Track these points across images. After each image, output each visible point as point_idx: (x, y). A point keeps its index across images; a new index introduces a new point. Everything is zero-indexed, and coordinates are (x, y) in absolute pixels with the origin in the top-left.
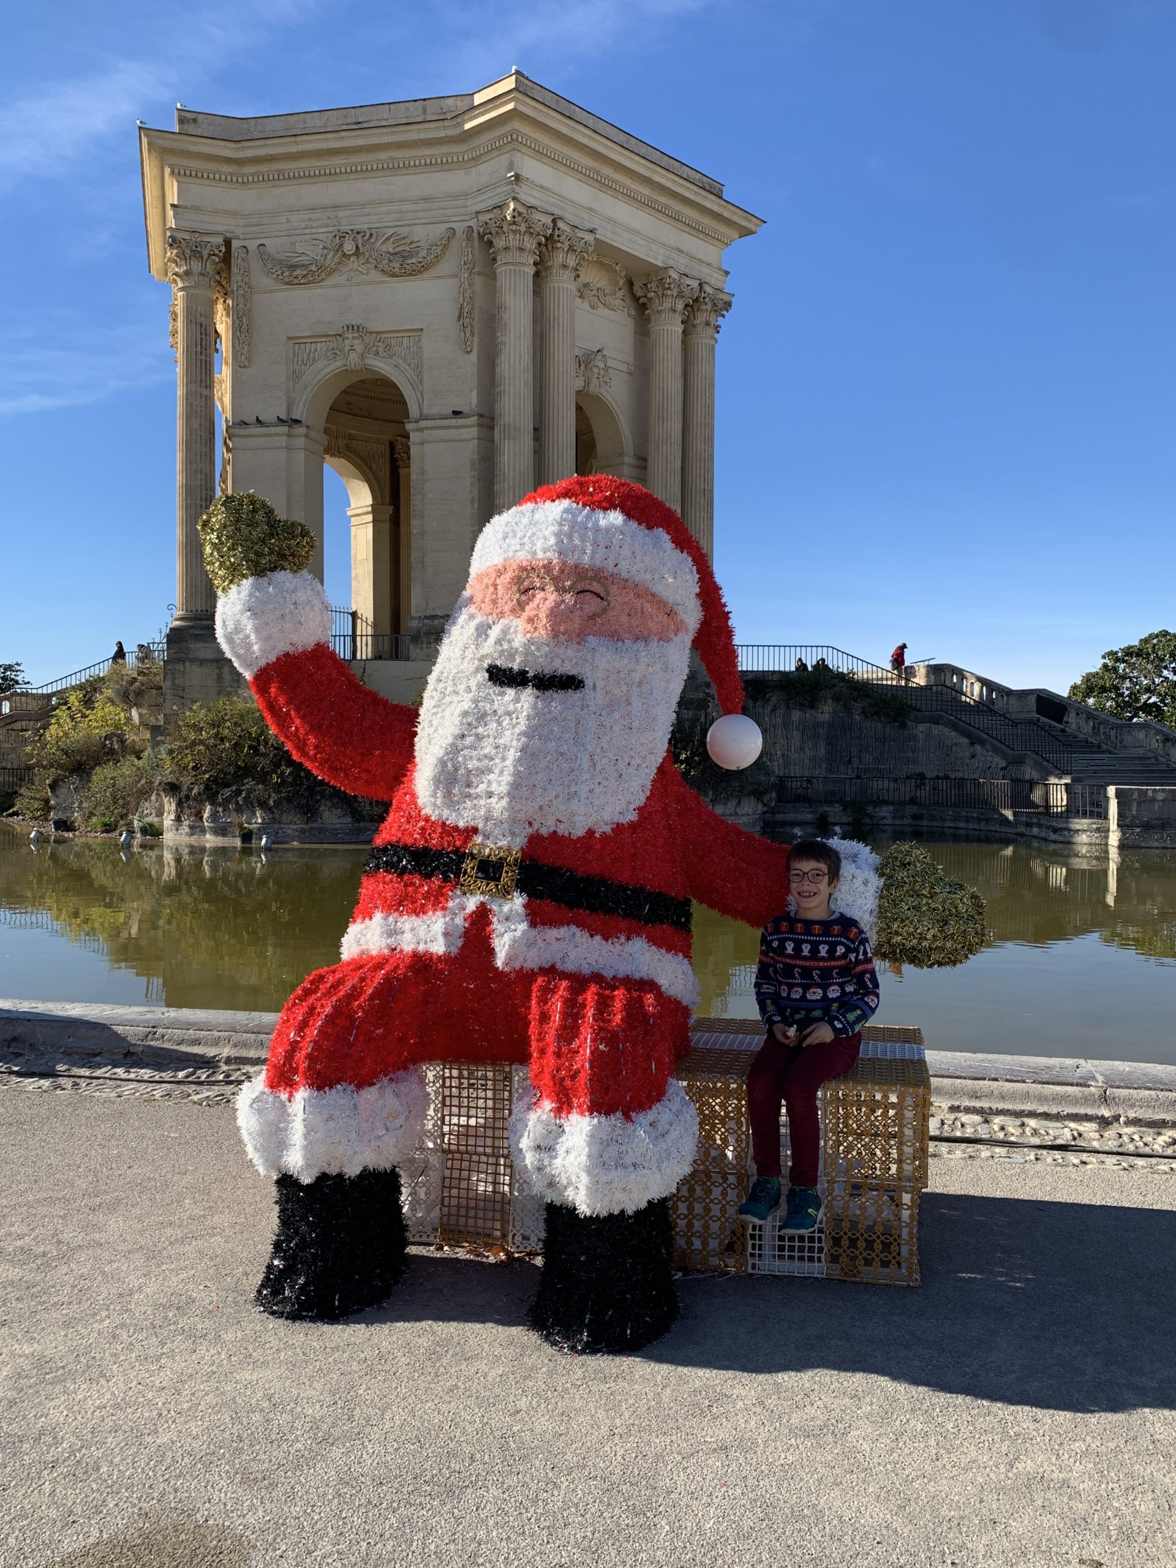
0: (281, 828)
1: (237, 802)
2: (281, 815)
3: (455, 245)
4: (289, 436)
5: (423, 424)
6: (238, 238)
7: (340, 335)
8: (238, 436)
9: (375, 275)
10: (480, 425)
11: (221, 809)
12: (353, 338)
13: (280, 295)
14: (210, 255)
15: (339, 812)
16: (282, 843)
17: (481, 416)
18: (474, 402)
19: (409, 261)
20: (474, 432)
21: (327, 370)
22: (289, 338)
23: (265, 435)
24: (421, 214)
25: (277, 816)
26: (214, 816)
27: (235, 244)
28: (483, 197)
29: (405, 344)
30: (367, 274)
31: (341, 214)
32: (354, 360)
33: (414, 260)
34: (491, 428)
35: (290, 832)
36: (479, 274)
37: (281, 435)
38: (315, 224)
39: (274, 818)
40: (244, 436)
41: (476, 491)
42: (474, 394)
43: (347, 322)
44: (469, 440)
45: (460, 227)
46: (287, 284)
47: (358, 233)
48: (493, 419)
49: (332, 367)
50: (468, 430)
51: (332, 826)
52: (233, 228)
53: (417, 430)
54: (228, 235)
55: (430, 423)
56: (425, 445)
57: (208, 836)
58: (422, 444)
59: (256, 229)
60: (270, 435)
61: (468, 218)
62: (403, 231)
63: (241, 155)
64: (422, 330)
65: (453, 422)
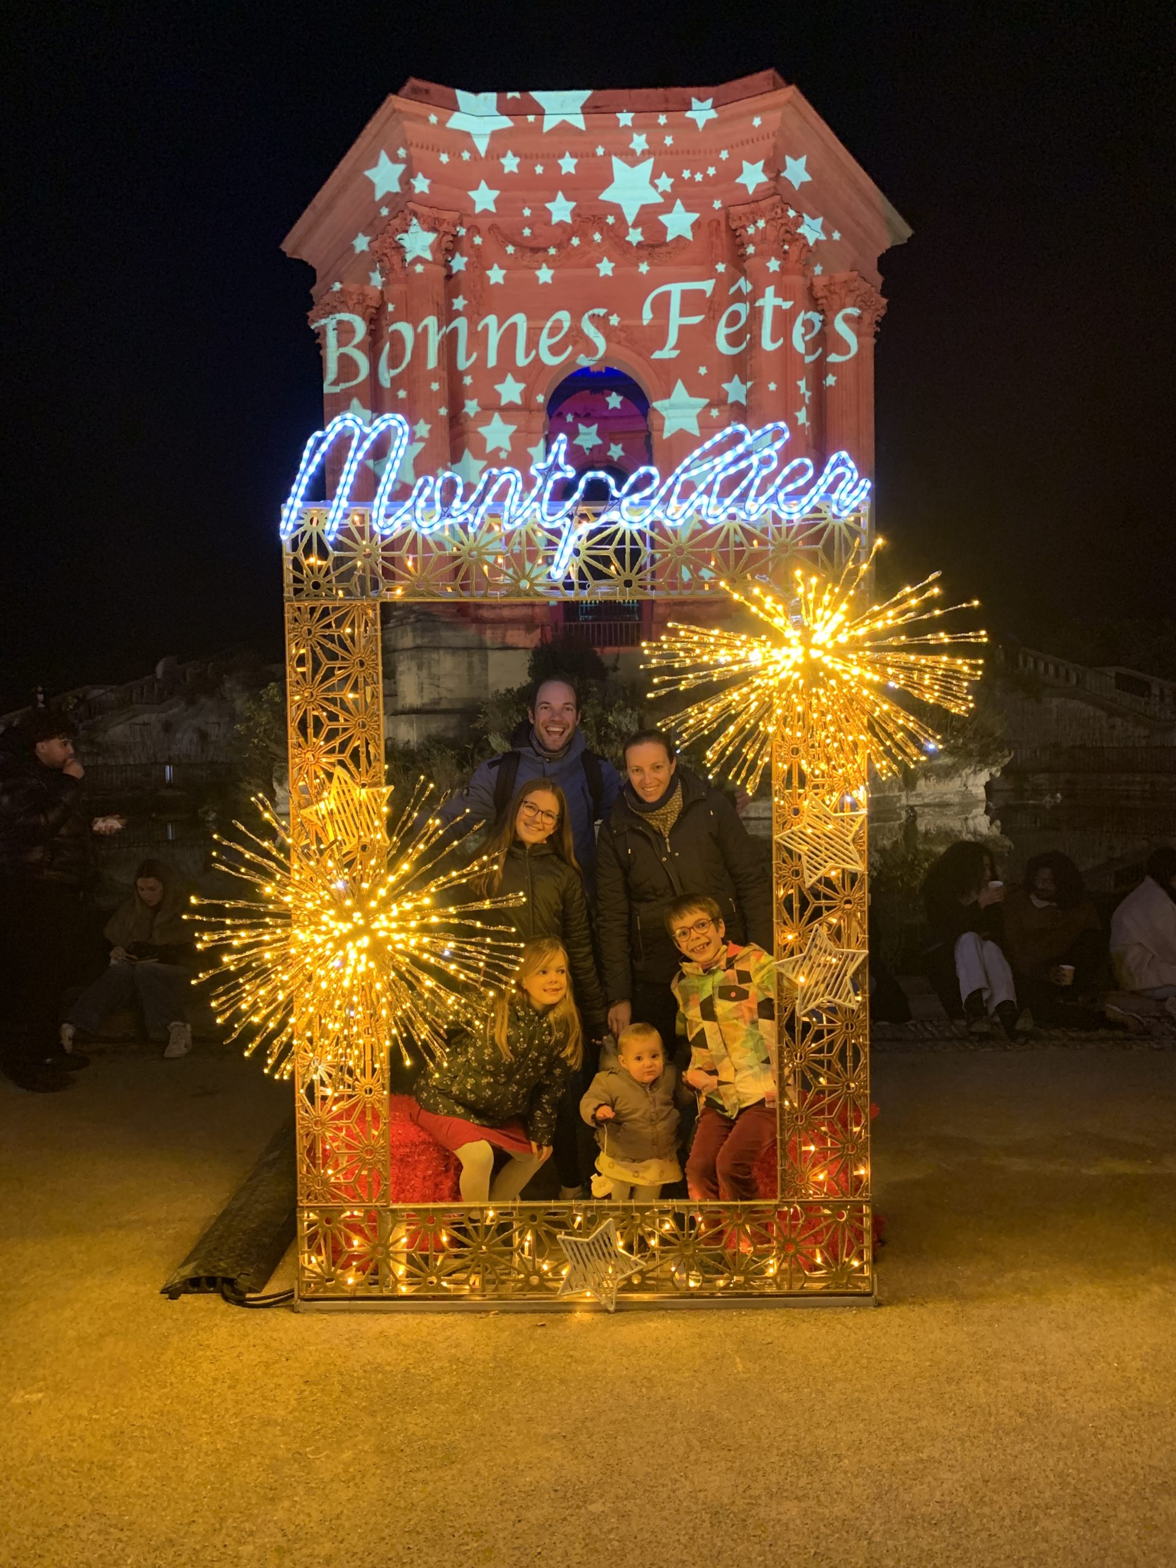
4: (528, 421)
14: (445, 232)
18: (723, 392)
52: (465, 206)
54: (462, 212)
65: (700, 412)
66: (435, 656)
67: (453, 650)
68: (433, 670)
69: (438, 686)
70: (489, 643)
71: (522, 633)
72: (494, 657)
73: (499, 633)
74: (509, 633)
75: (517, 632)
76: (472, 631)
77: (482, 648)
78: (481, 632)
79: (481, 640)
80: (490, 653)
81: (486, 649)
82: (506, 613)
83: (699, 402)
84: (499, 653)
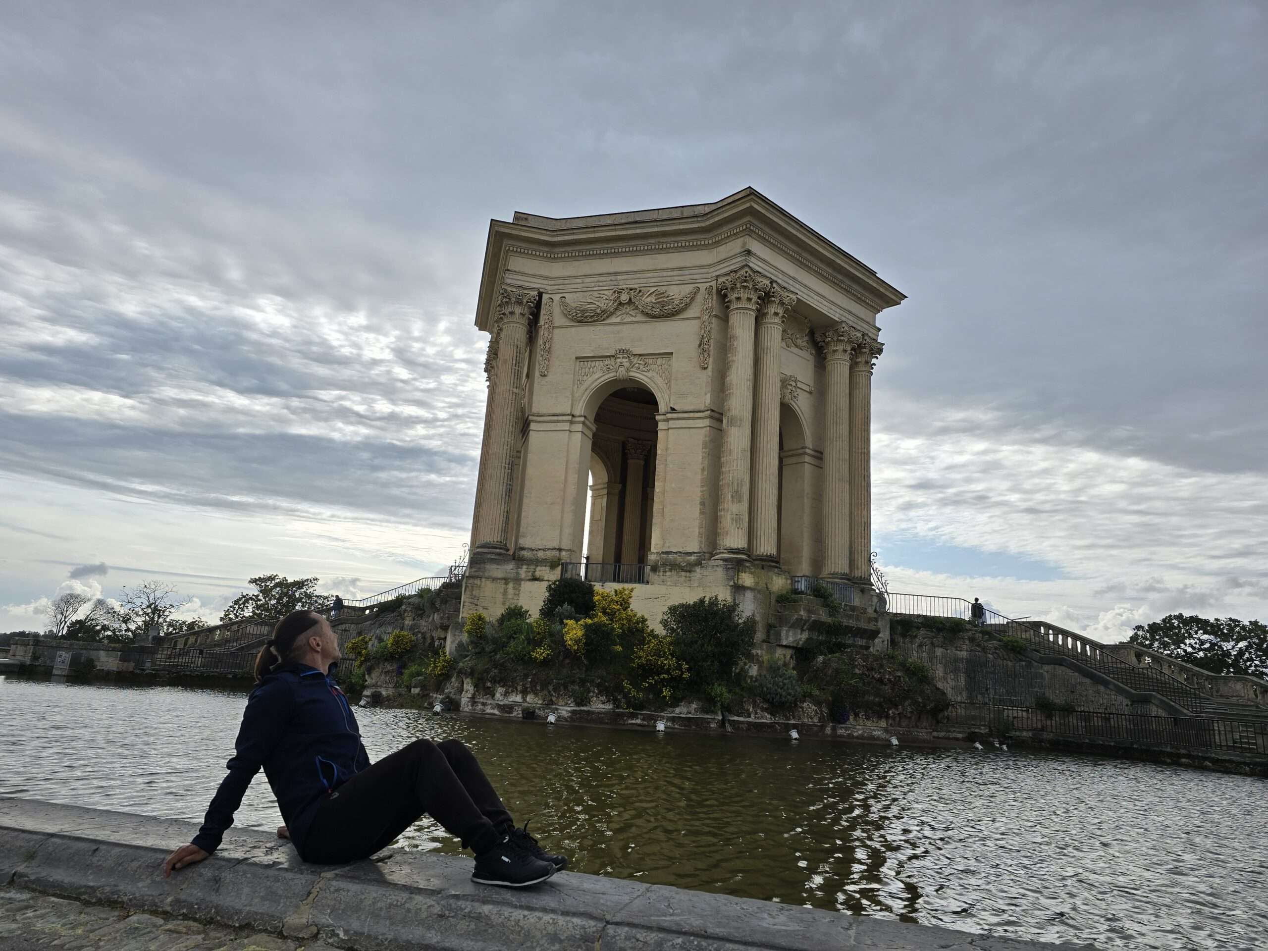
1: (524, 685)
3: (699, 298)
4: (571, 422)
5: (669, 416)
6: (547, 293)
7: (613, 356)
8: (535, 421)
9: (640, 318)
10: (711, 418)
11: (510, 690)
12: (623, 357)
13: (573, 329)
14: (528, 302)
17: (713, 411)
18: (708, 401)
19: (667, 308)
20: (707, 422)
21: (602, 379)
22: (577, 358)
23: (554, 421)
24: (676, 278)
26: (504, 696)
27: (545, 297)
28: (722, 266)
29: (659, 363)
30: (636, 316)
31: (620, 277)
32: (622, 373)
33: (670, 307)
34: (720, 421)
36: (716, 316)
37: (566, 421)
38: (601, 284)
39: (552, 700)
40: (539, 421)
41: (706, 462)
42: (708, 396)
43: (620, 348)
44: (702, 427)
45: (703, 287)
46: (579, 322)
47: (631, 289)
48: (722, 414)
49: (606, 377)
50: (702, 420)
52: (543, 286)
53: (664, 420)
54: (541, 290)
55: (676, 416)
56: (670, 431)
58: (667, 430)
59: (561, 287)
60: (558, 421)
61: (709, 280)
62: (662, 289)
63: (556, 239)
64: (672, 353)
65: (692, 415)
66: (478, 582)
67: (494, 579)
68: (474, 593)
69: (477, 605)
70: (523, 576)
71: (548, 568)
72: (527, 586)
73: (533, 567)
74: (539, 568)
75: (544, 568)
76: (510, 567)
77: (518, 580)
78: (518, 567)
79: (518, 573)
80: (523, 582)
81: (522, 580)
82: (540, 554)
83: (691, 408)
84: (529, 584)
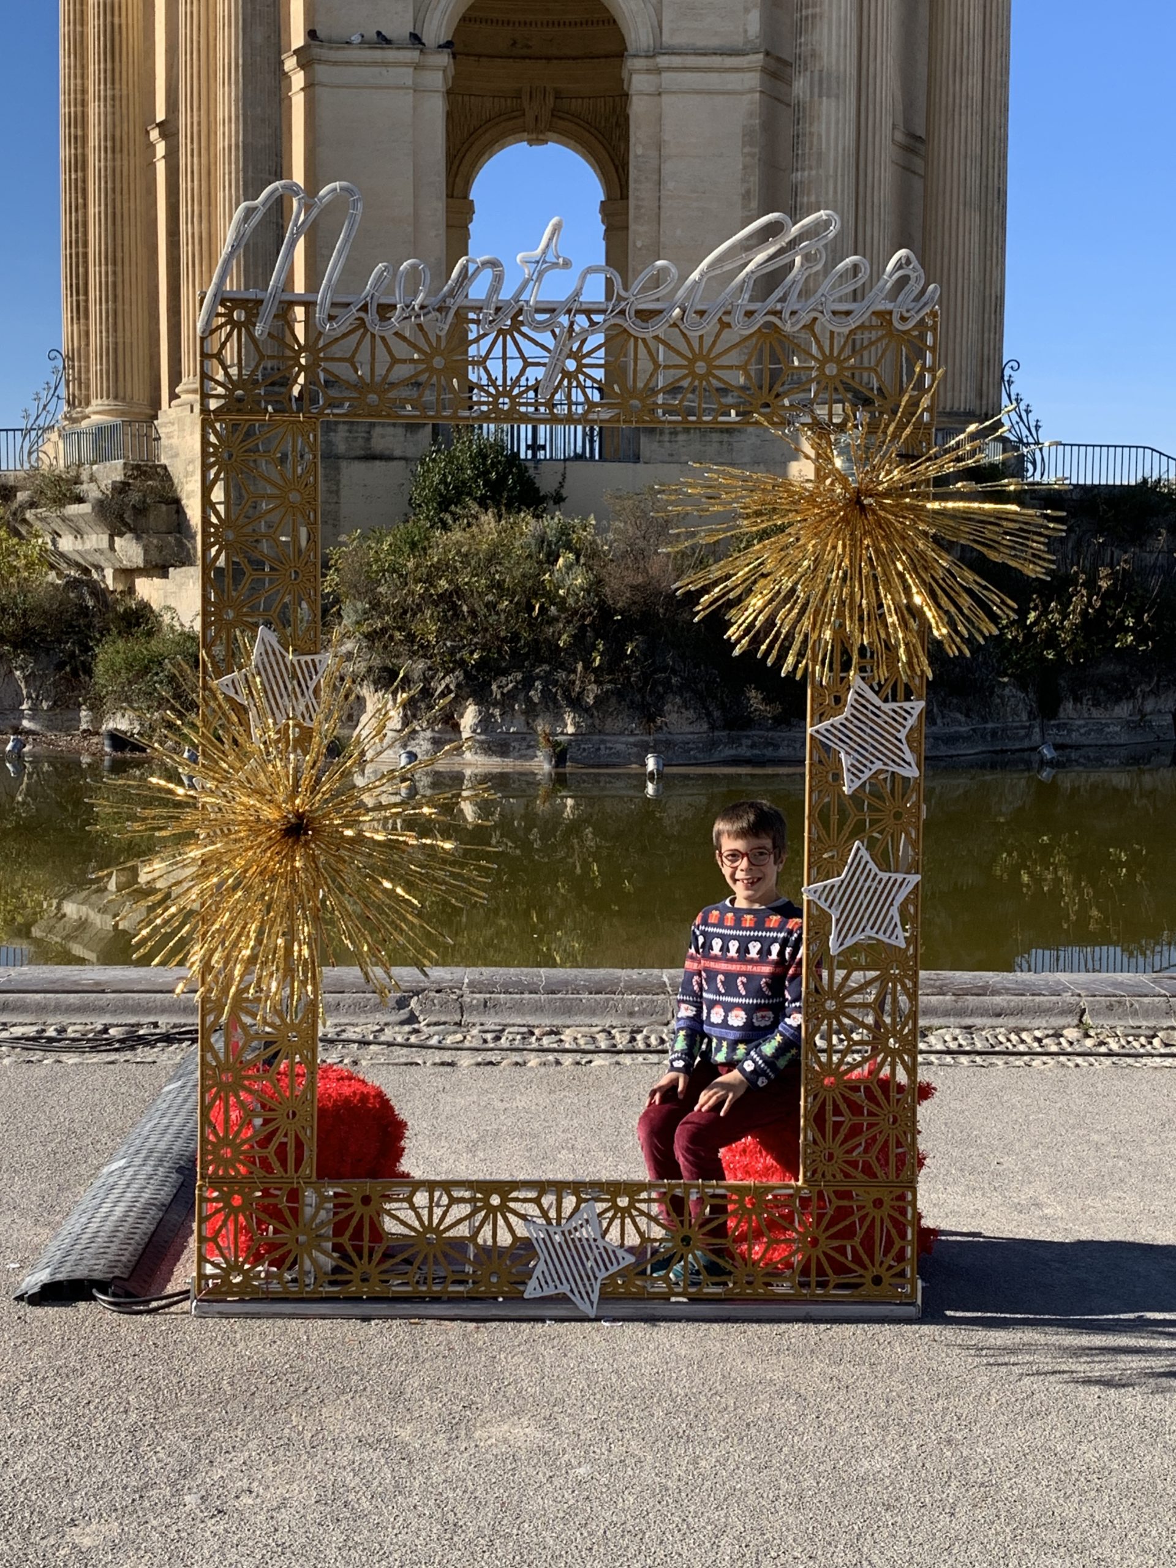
0: (603, 742)
1: (529, 700)
2: (603, 721)
4: (418, 67)
5: (663, 61)
8: (326, 62)
10: (764, 70)
11: (497, 712)
15: (690, 714)
16: (607, 766)
17: (767, 54)
18: (754, 28)
20: (753, 80)
23: (375, 64)
25: (597, 722)
26: (485, 723)
35: (621, 747)
37: (406, 65)
39: (593, 725)
40: (335, 63)
42: (755, 17)
44: (742, 93)
48: (792, 62)
50: (740, 75)
51: (680, 738)
53: (648, 71)
55: (677, 61)
56: (664, 97)
57: (468, 756)
58: (660, 94)
60: (385, 64)
65: (716, 61)
70: (341, 448)
77: (332, 457)
80: (343, 464)
81: (338, 457)
83: (714, 42)
84: (359, 467)
